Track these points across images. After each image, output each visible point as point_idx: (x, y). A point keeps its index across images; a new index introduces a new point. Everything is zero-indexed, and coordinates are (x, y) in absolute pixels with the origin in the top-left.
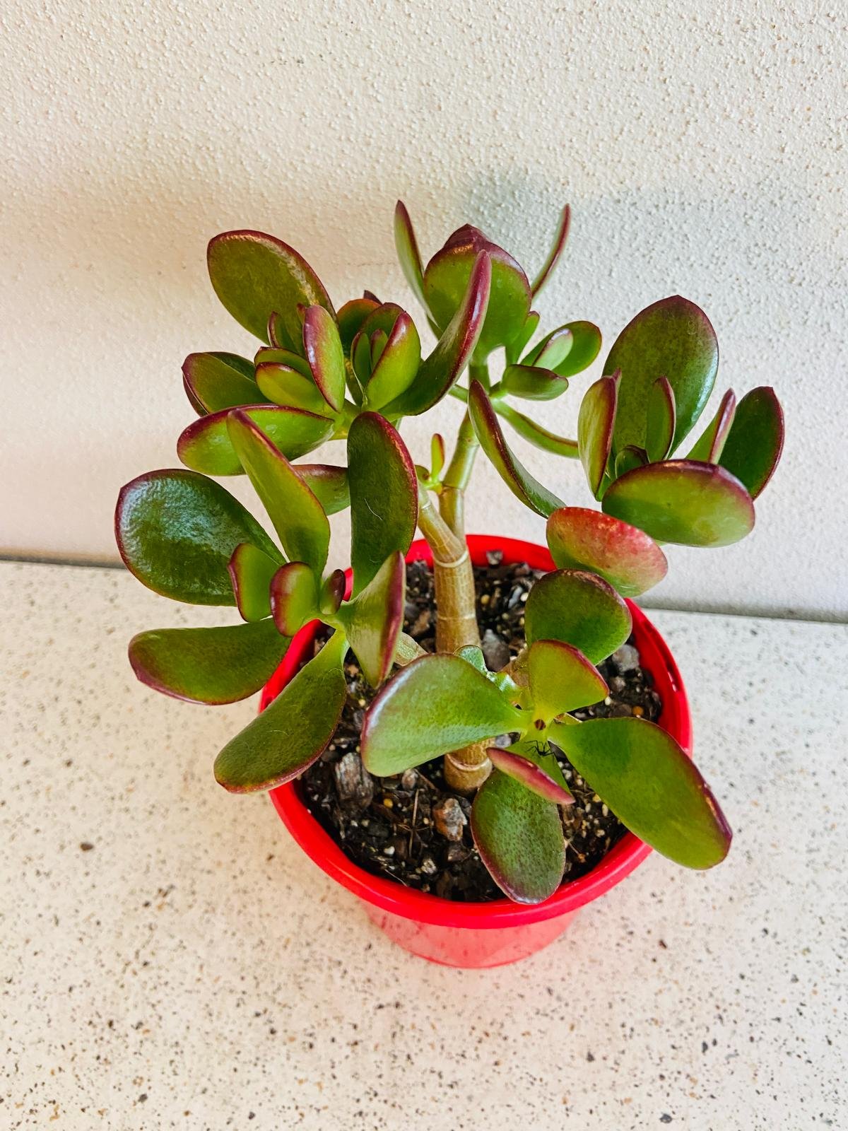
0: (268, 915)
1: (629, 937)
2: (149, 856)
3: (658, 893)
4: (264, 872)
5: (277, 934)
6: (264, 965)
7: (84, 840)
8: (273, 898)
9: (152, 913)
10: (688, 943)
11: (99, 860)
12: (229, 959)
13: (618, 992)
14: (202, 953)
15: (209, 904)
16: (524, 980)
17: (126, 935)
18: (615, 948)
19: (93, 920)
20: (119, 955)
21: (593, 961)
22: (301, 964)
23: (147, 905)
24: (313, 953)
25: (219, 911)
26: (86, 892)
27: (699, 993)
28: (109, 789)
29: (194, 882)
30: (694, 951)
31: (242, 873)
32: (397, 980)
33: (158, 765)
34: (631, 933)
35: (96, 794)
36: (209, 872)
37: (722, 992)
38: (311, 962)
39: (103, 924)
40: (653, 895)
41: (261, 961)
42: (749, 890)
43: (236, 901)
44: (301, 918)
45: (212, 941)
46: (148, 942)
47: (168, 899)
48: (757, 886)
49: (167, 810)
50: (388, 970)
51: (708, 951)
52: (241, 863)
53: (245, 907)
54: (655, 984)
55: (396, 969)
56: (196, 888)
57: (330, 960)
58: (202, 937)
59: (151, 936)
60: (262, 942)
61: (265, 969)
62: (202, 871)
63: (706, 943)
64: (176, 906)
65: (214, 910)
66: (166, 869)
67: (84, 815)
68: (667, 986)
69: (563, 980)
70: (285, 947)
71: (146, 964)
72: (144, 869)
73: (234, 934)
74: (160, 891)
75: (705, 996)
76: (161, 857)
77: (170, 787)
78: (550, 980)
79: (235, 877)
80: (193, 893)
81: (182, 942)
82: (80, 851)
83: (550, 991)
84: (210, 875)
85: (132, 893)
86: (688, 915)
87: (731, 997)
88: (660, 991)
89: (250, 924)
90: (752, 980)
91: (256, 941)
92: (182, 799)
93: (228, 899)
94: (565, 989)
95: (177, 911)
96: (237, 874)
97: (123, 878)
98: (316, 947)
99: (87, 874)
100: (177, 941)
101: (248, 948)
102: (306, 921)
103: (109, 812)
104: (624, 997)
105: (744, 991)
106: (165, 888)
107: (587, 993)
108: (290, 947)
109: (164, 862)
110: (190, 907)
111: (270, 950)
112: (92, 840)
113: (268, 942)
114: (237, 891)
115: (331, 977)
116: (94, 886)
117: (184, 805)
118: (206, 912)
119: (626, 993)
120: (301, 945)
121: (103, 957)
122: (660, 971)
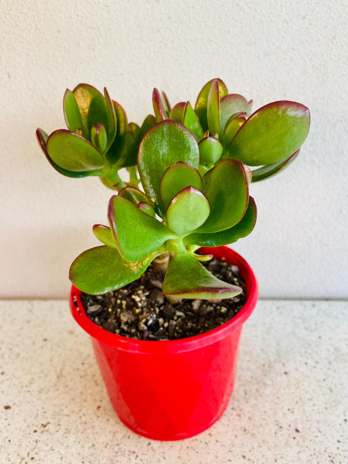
0: (97, 433)
1: (280, 429)
2: (38, 410)
3: (291, 408)
4: (95, 414)
5: (101, 441)
6: (95, 456)
7: (6, 405)
8: (99, 426)
9: (37, 435)
10: (309, 429)
11: (13, 413)
12: (76, 454)
13: (279, 454)
14: (62, 452)
15: (67, 430)
16: (230, 454)
17: (23, 446)
18: (274, 435)
19: (7, 440)
20: (19, 455)
21: (264, 441)
22: (114, 454)
23: (35, 431)
24: (120, 449)
25: (72, 432)
26: (5, 427)
27: (319, 451)
28: (21, 383)
29: (60, 420)
30: (313, 432)
31: (84, 415)
32: (164, 458)
33: (46, 372)
34: (281, 427)
35: (14, 385)
36: (68, 416)
37: (330, 450)
38: (119, 453)
39: (11, 441)
40: (289, 410)
41: (93, 454)
42: (334, 404)
43: (81, 428)
44: (114, 433)
45: (67, 446)
46: (34, 448)
47: (46, 428)
48: (337, 402)
49: (48, 391)
50: (159, 454)
51: (320, 432)
52: (84, 411)
53: (85, 430)
54: (296, 449)
55: (164, 453)
56: (61, 423)
57: (129, 451)
58: (63, 444)
59: (36, 446)
60: (93, 445)
61: (95, 458)
62: (64, 415)
63: (318, 429)
64: (50, 431)
65: (69, 432)
66: (46, 415)
67: (8, 394)
68: (303, 449)
69: (250, 451)
70: (106, 447)
71: (32, 458)
72: (35, 416)
73: (79, 442)
74: (42, 425)
75: (322, 452)
76: (44, 410)
77: (50, 381)
78: (243, 452)
79: (80, 417)
80: (59, 425)
81: (52, 447)
82: (4, 410)
83: (244, 457)
84: (68, 418)
85: (28, 426)
86: (307, 417)
87: (335, 451)
88: (300, 452)
89: (88, 437)
90: (344, 443)
91: (90, 444)
92: (56, 385)
93: (77, 427)
94: (251, 455)
95: (50, 433)
96: (82, 415)
97: (24, 420)
98: (121, 446)
99: (6, 419)
100: (49, 447)
101: (86, 448)
102: (116, 435)
103: (20, 392)
104: (282, 456)
105: (341, 448)
106: (45, 423)
107: (263, 456)
108: (108, 447)
109: (45, 412)
110: (57, 431)
111: (98, 449)
112: (10, 404)
113: (97, 445)
114: (81, 423)
115: (130, 459)
116: (9, 425)
117: (57, 388)
118: (65, 433)
119: (282, 454)
120: (114, 445)
121: (11, 457)
122: (298, 443)
